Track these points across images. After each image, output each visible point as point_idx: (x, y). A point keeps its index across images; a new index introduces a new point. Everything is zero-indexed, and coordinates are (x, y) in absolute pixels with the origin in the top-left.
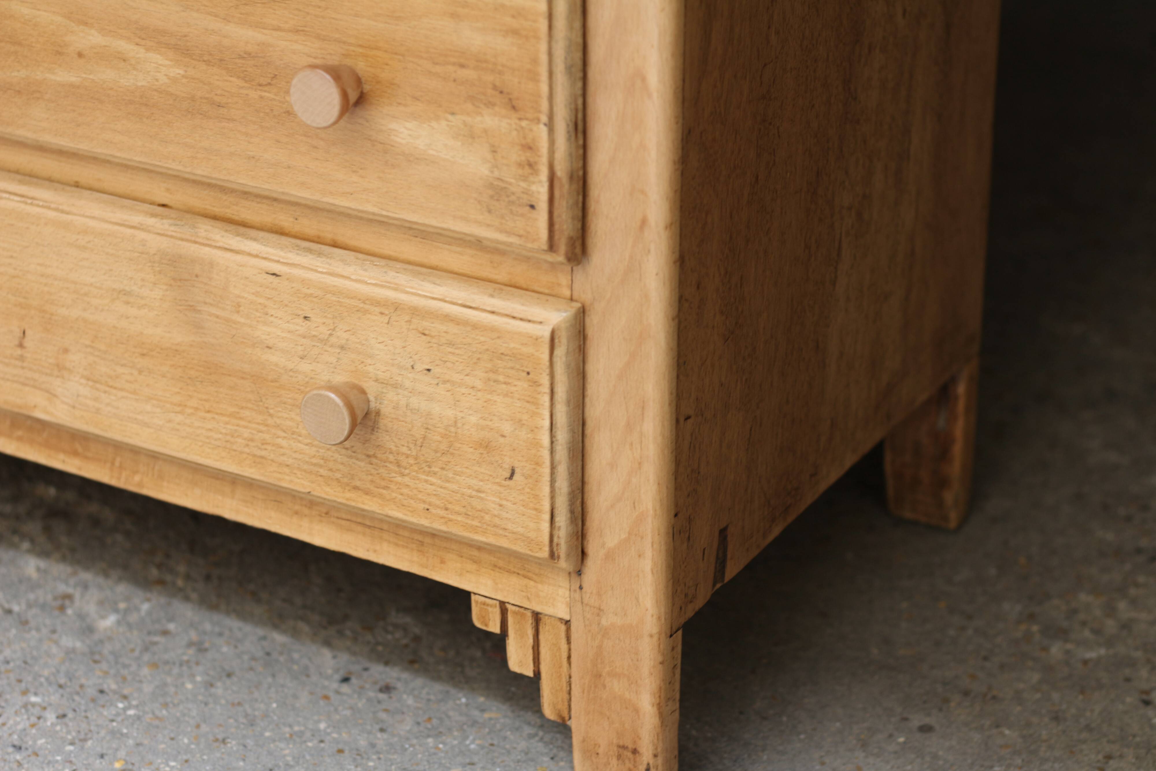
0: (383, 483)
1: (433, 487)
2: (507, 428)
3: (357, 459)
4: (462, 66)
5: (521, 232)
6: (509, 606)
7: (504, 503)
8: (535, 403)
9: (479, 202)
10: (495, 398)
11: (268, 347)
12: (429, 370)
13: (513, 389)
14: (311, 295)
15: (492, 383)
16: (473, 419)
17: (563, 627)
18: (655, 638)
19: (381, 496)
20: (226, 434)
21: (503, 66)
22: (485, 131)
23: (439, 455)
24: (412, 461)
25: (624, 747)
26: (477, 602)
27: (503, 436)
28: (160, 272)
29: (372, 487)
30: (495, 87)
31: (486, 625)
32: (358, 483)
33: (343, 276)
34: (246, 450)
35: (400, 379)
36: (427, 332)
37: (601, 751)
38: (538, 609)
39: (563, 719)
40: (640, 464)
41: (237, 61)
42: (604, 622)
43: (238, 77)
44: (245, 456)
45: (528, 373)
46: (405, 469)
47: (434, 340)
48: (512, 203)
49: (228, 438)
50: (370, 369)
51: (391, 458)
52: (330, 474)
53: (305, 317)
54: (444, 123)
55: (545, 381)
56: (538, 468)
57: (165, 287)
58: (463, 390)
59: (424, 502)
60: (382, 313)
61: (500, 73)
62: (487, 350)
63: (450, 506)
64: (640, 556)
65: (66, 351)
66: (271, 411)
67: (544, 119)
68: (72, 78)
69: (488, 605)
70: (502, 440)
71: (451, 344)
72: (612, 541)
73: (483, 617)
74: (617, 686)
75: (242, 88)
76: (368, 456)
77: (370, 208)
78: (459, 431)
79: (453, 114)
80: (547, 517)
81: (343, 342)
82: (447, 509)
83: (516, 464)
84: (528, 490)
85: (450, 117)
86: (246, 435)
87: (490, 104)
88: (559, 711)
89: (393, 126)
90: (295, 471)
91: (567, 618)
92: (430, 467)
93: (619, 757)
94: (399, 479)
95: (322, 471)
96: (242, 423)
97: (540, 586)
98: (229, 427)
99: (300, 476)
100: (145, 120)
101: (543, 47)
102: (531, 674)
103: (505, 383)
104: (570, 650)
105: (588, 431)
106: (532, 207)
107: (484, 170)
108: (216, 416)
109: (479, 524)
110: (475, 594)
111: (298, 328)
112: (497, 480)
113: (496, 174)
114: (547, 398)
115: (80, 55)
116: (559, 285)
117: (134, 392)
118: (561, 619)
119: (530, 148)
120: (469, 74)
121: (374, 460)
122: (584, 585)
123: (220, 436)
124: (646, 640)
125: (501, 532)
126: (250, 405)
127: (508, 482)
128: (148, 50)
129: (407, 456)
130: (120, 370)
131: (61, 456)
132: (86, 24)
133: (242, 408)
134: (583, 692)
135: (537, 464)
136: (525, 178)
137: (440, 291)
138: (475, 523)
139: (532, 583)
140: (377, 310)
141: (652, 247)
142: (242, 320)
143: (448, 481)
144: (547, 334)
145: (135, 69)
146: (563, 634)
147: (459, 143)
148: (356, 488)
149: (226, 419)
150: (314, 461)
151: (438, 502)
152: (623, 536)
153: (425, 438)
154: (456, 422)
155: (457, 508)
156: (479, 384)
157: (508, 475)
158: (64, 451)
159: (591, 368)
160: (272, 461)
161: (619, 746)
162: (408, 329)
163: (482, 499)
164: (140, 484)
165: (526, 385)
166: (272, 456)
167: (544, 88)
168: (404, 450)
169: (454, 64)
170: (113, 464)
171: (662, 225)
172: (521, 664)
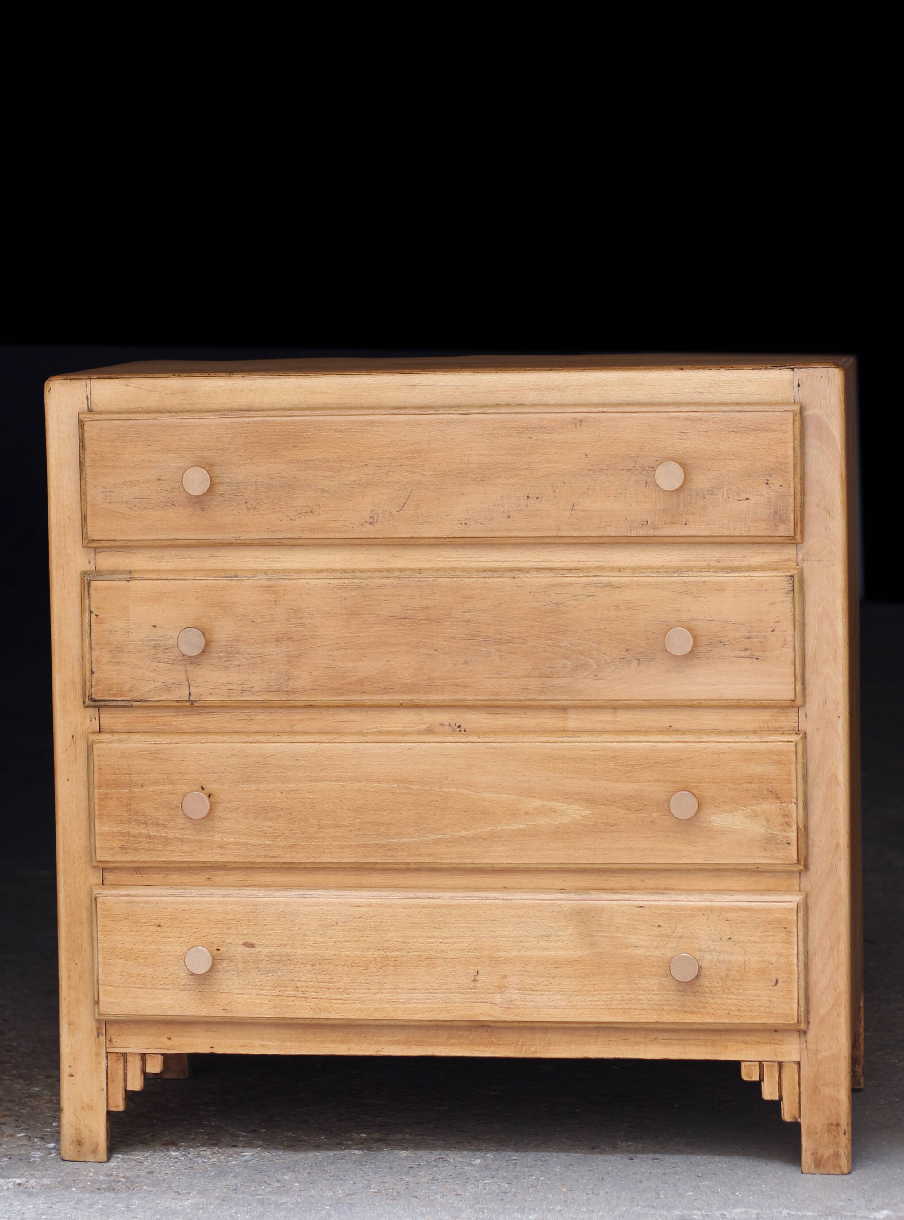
0: (702, 1005)
1: (732, 1000)
2: (774, 959)
3: (687, 996)
4: (751, 783)
5: (783, 857)
6: (764, 1063)
7: (772, 999)
8: (789, 943)
9: (760, 847)
10: (767, 945)
11: (636, 947)
12: (730, 939)
13: (777, 938)
14: (663, 913)
15: (765, 937)
16: (755, 959)
17: (796, 1066)
18: (847, 1058)
19: (701, 1013)
20: (607, 1001)
21: (772, 779)
22: (763, 812)
23: (735, 982)
24: (719, 989)
25: (832, 1124)
26: (745, 1066)
27: (772, 964)
28: (570, 920)
29: (696, 1009)
30: (768, 790)
31: (751, 1078)
32: (687, 1009)
33: (680, 901)
34: (619, 1007)
35: (713, 947)
36: (729, 919)
37: (818, 1131)
38: (781, 1060)
39: (796, 1119)
40: (838, 967)
41: (623, 801)
42: (819, 1057)
43: (624, 809)
44: (618, 1010)
45: (785, 928)
46: (715, 994)
47: (733, 922)
48: (778, 843)
49: (609, 1002)
50: (696, 945)
51: (707, 990)
52: (670, 1008)
53: (659, 926)
54: (740, 812)
55: (795, 930)
56: (791, 976)
57: (573, 927)
58: (750, 945)
59: (726, 1010)
60: (704, 915)
61: (771, 782)
62: (763, 921)
63: (741, 1008)
64: (838, 1015)
65: (505, 977)
66: (636, 981)
67: (794, 800)
68: (521, 826)
69: (752, 1066)
70: (770, 966)
71: (742, 922)
72: (823, 1012)
73: (749, 1074)
74: (827, 1091)
75: (626, 814)
76: (694, 992)
77: (699, 861)
78: (747, 967)
79: (746, 806)
80: (796, 1001)
81: (680, 934)
82: (739, 1010)
83: (779, 977)
84: (786, 989)
85: (744, 808)
86: (619, 999)
87: (765, 798)
88: (794, 1115)
89: (713, 818)
90: (649, 1011)
91: (798, 1060)
92: (730, 990)
93: (829, 1131)
94: (712, 1001)
95: (666, 1008)
96: (617, 992)
97: (783, 1047)
98: (609, 996)
99: (652, 1013)
100: (566, 840)
101: (793, 767)
102: (777, 1099)
103: (773, 936)
104: (800, 1078)
105: (810, 956)
106: (789, 844)
107: (763, 831)
108: (602, 992)
109: (757, 1014)
110: (744, 1061)
111: (654, 932)
112: (768, 988)
113: (769, 831)
114: (795, 939)
115: (527, 813)
116: (793, 885)
117: (549, 990)
118: (794, 1062)
119: (787, 816)
120: (754, 786)
121: (697, 994)
122: (808, 1040)
123: (603, 1003)
124: (843, 1060)
125: (770, 1015)
126: (623, 981)
127: (775, 987)
128: (569, 804)
129: (717, 987)
130: (541, 979)
131: (482, 1048)
132: (531, 797)
133: (618, 984)
134: (808, 1100)
135: (790, 974)
136: (785, 831)
137: (734, 898)
138: (756, 1014)
139: (778, 1046)
140: (701, 913)
141: (842, 857)
142: (621, 935)
143: (740, 995)
144: (795, 906)
145: (561, 815)
146: (796, 1070)
147: (749, 820)
148: (686, 1012)
149: (607, 992)
150: (661, 1003)
151: (734, 1008)
152: (829, 1007)
153: (727, 975)
154: (745, 963)
155: (745, 1008)
156: (757, 940)
157: (775, 983)
158: (484, 1045)
159: (810, 923)
160: (635, 1009)
161: (828, 1125)
162: (719, 920)
163: (759, 1000)
164: (535, 1052)
165: (784, 935)
166: (635, 1006)
167: (794, 786)
168: (715, 984)
169: (746, 783)
170: (517, 1044)
171: (846, 846)
172: (771, 1094)
